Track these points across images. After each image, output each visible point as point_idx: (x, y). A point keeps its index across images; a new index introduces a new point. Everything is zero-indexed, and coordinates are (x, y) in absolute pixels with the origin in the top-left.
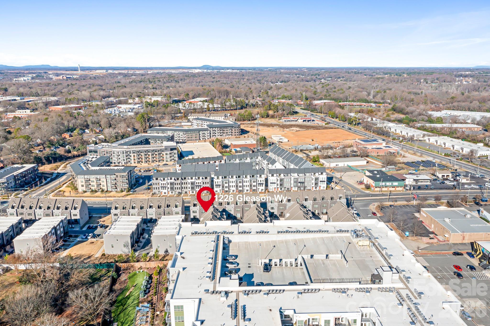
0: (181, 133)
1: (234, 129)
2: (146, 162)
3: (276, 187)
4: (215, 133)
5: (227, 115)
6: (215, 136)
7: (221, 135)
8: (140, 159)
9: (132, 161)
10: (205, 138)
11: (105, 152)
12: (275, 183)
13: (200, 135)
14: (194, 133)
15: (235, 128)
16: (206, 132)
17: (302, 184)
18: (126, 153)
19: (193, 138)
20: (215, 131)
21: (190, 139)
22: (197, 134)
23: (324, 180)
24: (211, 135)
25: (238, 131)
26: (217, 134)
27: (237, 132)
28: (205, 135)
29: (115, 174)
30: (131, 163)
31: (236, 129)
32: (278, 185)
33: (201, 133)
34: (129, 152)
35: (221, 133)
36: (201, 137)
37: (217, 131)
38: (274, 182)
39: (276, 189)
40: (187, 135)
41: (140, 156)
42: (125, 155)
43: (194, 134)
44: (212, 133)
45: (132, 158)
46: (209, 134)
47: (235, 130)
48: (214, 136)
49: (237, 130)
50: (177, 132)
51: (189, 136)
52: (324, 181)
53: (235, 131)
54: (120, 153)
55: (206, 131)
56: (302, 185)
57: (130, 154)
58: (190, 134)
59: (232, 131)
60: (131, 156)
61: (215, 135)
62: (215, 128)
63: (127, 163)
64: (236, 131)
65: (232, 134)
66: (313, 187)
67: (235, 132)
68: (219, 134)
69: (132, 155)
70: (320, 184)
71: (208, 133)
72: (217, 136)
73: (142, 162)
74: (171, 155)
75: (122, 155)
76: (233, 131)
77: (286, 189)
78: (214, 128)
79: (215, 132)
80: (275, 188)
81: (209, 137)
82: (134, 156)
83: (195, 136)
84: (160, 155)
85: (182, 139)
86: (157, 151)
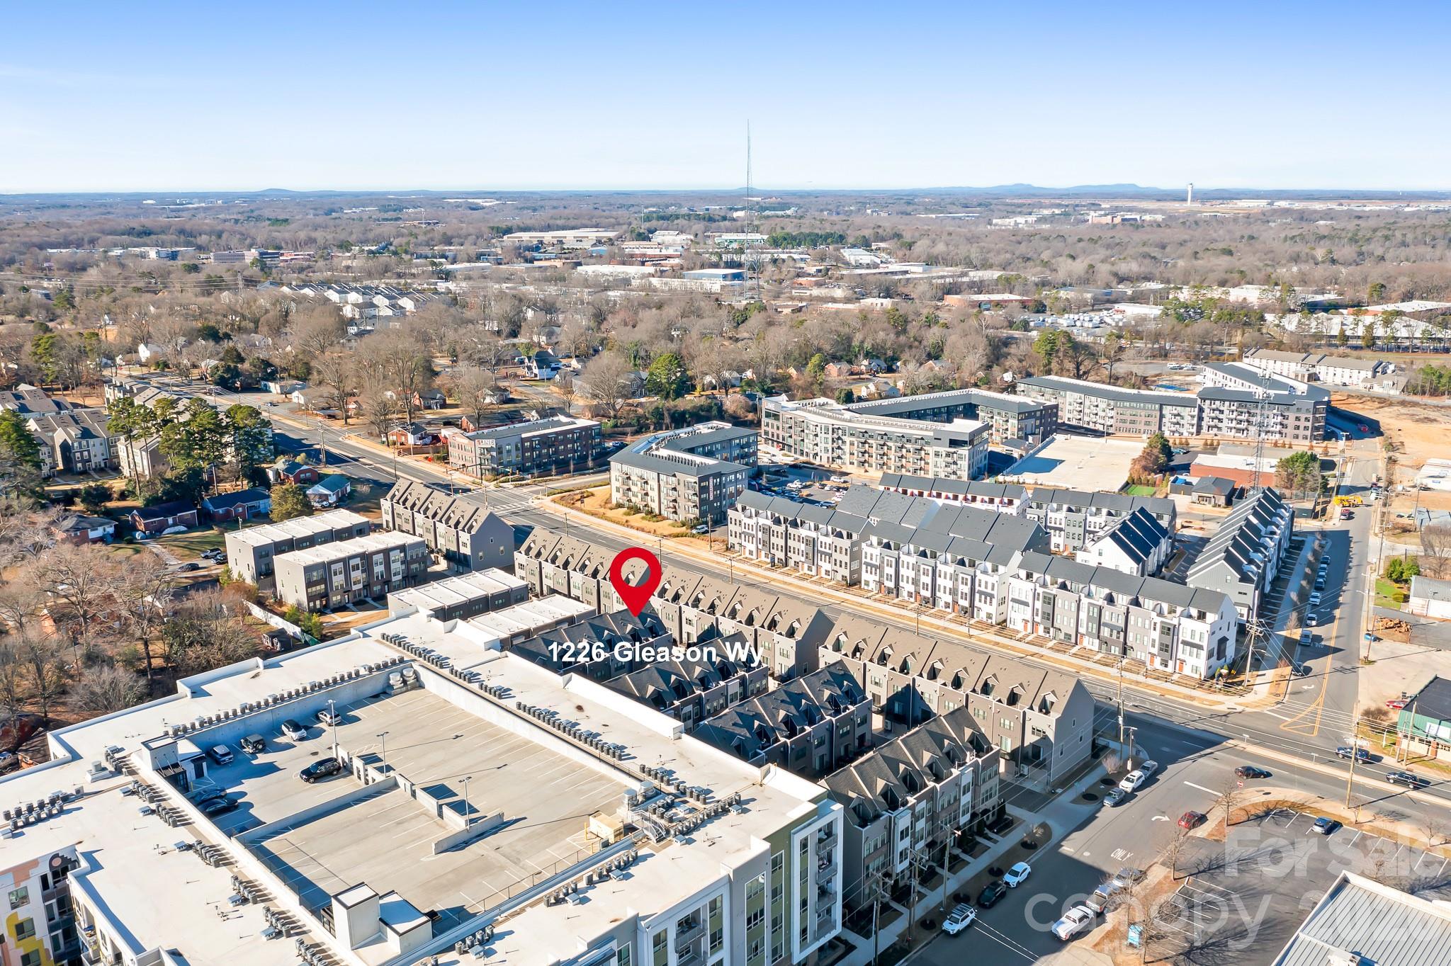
0: (1103, 403)
1: (1292, 416)
2: (863, 463)
3: (1029, 617)
4: (1220, 420)
5: (1386, 367)
6: (1219, 429)
7: (1238, 430)
8: (867, 455)
9: (847, 458)
10: (1181, 430)
11: (793, 421)
12: (1026, 604)
13: (1162, 416)
14: (1144, 409)
15: (1299, 410)
16: (1186, 412)
17: (1115, 632)
18: (833, 432)
19: (1137, 426)
20: (1222, 412)
21: (1128, 425)
22: (1154, 413)
23: (1196, 641)
24: (1204, 424)
25: (1309, 424)
26: (1226, 423)
27: (1306, 428)
28: (1182, 422)
29: (674, 476)
30: (844, 463)
31: (1303, 417)
32: (1035, 612)
33: (1167, 410)
34: (840, 431)
35: (1240, 422)
36: (1168, 424)
37: (1226, 412)
38: (1023, 599)
39: (1030, 625)
40: (1120, 411)
41: (867, 445)
42: (830, 436)
43: (1143, 414)
44: (1206, 419)
45: (847, 448)
46: (1195, 421)
47: (1298, 419)
48: (1213, 427)
49: (1307, 419)
50: (1093, 399)
51: (1123, 417)
52: (1200, 647)
53: (1297, 423)
54: (818, 429)
55: (1188, 409)
56: (1114, 637)
57: (843, 437)
58: (1129, 412)
59: (1285, 422)
60: (844, 442)
61: (1220, 425)
62: (1221, 400)
63: (833, 460)
64: (1302, 424)
65: (1284, 431)
66: (1153, 655)
67: (1297, 428)
68: (1234, 424)
69: (847, 439)
70: (1182, 652)
71: (1193, 417)
72: (1224, 430)
73: (871, 466)
74: (949, 460)
75: (824, 435)
76: (1291, 422)
77: (1062, 636)
78: (1218, 403)
79: (1221, 416)
80: (1026, 621)
81: (1194, 430)
82: (852, 444)
83: (1144, 419)
84: (919, 454)
85: (1102, 422)
86: (913, 441)
